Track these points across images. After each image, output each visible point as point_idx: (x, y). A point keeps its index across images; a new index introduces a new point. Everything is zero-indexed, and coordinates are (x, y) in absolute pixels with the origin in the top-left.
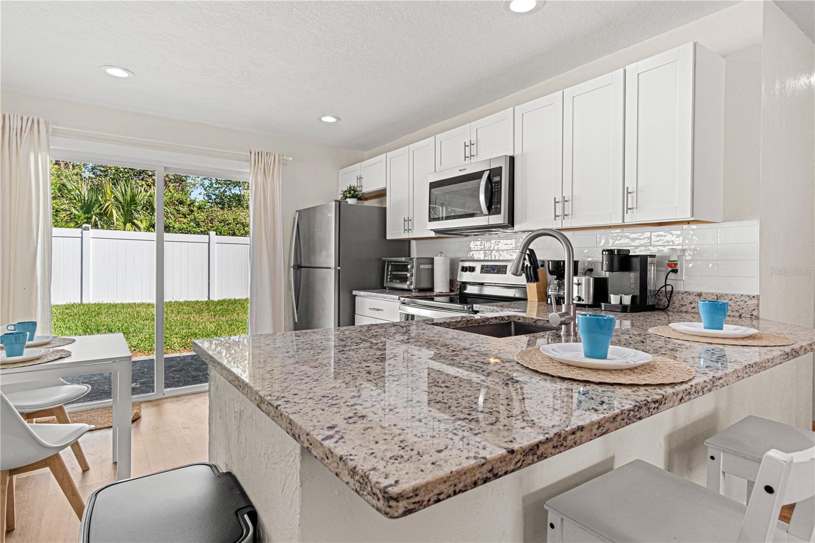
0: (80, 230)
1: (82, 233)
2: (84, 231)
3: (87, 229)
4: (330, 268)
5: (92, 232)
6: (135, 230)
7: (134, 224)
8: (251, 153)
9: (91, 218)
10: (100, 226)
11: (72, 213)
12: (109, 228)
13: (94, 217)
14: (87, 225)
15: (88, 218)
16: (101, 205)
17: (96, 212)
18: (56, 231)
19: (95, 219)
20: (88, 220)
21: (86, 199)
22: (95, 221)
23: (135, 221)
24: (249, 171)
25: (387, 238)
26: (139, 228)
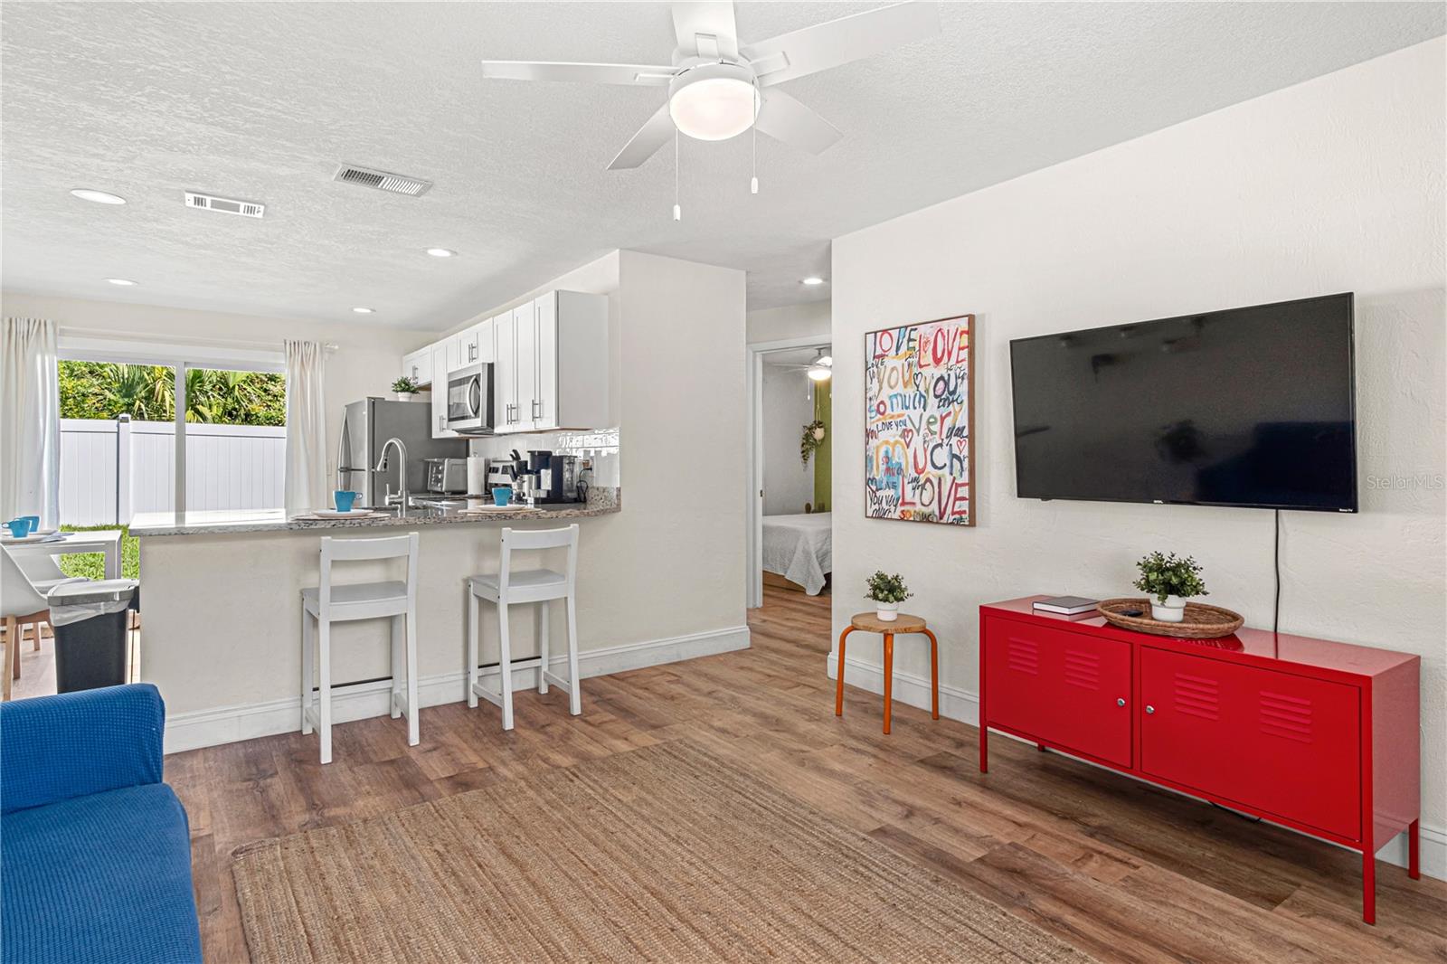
0: (116, 421)
1: (118, 426)
2: (121, 424)
3: (126, 420)
4: (364, 470)
5: (134, 425)
6: (198, 421)
7: (197, 412)
8: (285, 343)
9: (133, 404)
10: (146, 416)
11: (105, 399)
12: (160, 419)
13: (138, 402)
14: (124, 415)
15: (129, 405)
16: (147, 385)
17: (140, 395)
18: (66, 424)
19: (140, 406)
20: (129, 408)
21: (126, 376)
22: (140, 408)
23: (199, 407)
24: (283, 362)
25: (434, 437)
26: (205, 419)
